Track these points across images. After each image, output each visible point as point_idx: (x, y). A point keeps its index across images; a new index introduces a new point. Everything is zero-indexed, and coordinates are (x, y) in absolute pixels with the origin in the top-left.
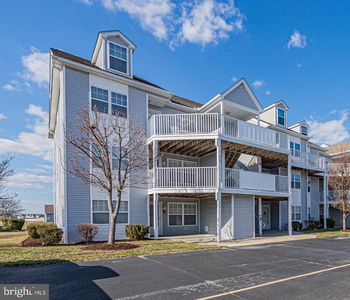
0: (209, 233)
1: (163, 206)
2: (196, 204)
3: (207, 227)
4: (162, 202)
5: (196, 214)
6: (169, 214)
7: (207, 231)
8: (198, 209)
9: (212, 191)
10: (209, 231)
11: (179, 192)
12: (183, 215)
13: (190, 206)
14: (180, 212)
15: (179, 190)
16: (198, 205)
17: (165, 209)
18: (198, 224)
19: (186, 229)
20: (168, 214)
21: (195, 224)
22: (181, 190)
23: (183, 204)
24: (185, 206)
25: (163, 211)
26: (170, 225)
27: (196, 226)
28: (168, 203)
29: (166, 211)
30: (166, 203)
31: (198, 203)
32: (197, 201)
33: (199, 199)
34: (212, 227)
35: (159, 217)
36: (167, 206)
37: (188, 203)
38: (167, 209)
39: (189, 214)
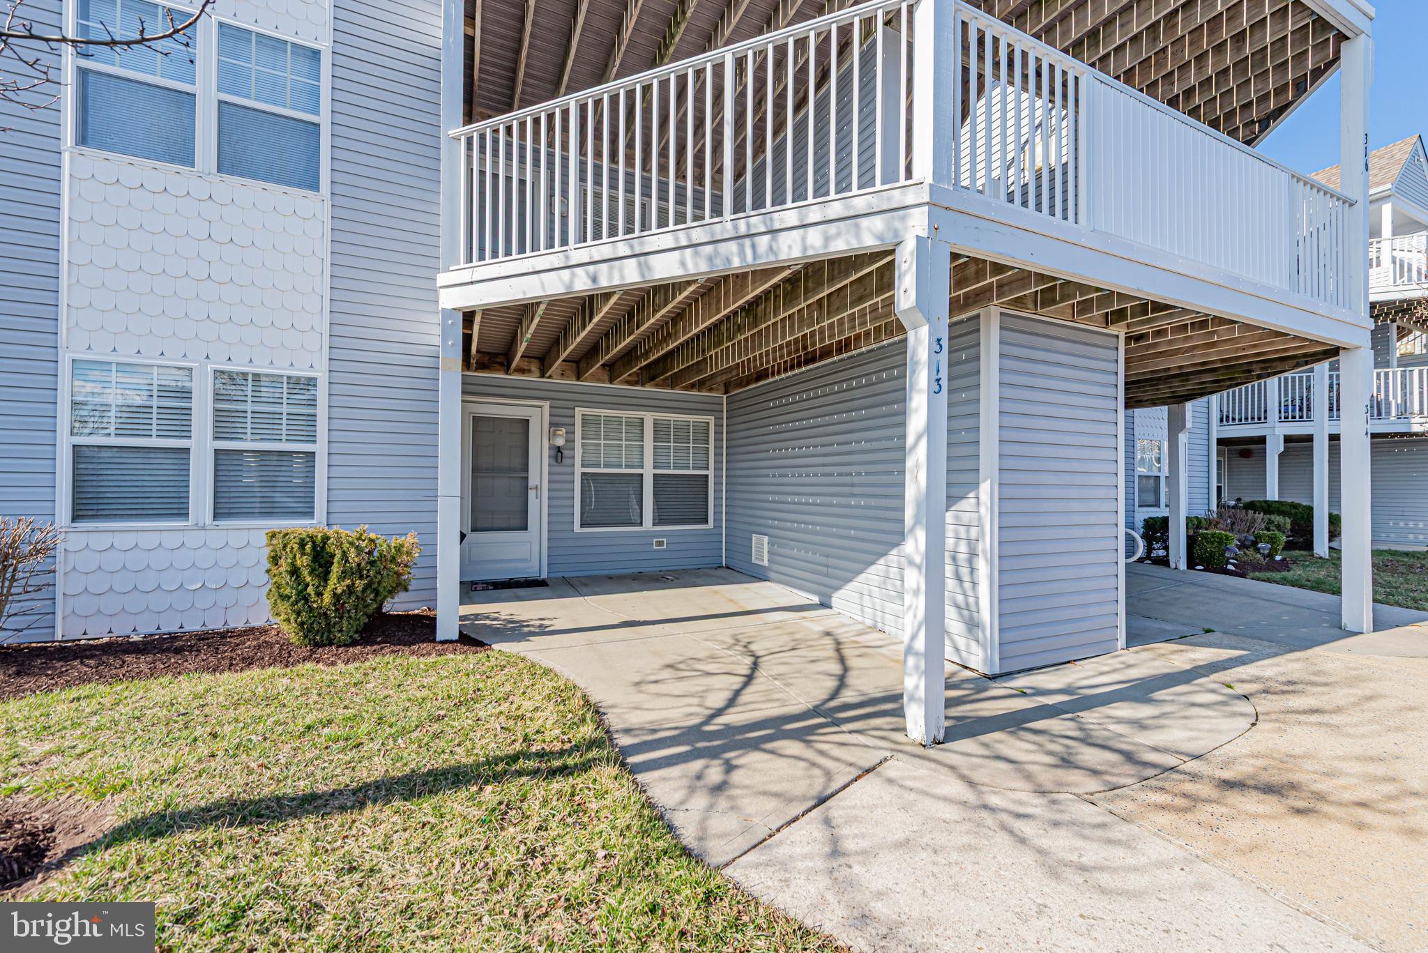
0: (772, 575)
1: (551, 424)
2: (711, 420)
3: (766, 539)
4: (546, 404)
5: (711, 473)
6: (583, 466)
7: (766, 563)
8: (718, 447)
9: (868, 237)
10: (775, 567)
11: (594, 279)
12: (648, 472)
13: (682, 433)
14: (636, 460)
15: (591, 268)
16: (718, 425)
17: (560, 442)
18: (717, 520)
19: (660, 544)
20: (578, 470)
21: (706, 521)
22: (604, 266)
23: (649, 418)
24: (661, 431)
25: (553, 452)
26: (582, 525)
27: (707, 533)
28: (579, 412)
29: (565, 453)
30: (569, 412)
31: (718, 414)
32: (717, 407)
33: (725, 396)
34: (792, 543)
35: (531, 483)
36: (571, 428)
37: (672, 417)
38: (570, 445)
39: (675, 468)
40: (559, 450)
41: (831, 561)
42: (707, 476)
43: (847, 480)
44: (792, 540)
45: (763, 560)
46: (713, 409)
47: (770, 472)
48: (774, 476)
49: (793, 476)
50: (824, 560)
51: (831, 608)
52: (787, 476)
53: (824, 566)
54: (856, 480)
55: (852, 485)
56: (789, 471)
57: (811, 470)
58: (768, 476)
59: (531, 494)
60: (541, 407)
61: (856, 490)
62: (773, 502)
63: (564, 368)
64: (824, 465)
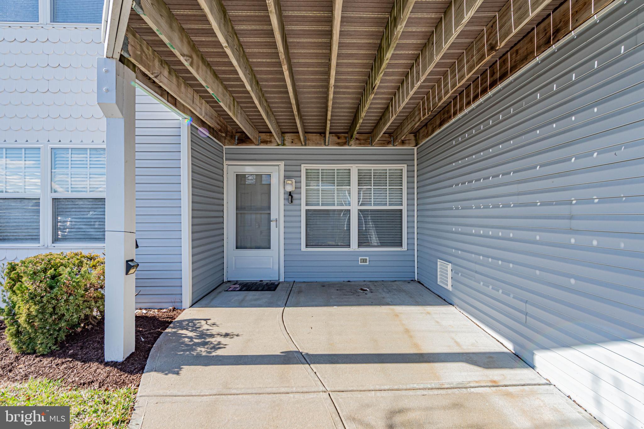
0: (455, 300)
1: (285, 177)
2: (404, 167)
3: (450, 266)
4: (282, 164)
5: (404, 208)
6: (307, 205)
7: (450, 289)
10: (459, 294)
12: (354, 209)
13: (380, 178)
14: (344, 199)
16: (410, 172)
17: (291, 188)
18: (410, 244)
19: (364, 261)
20: (304, 208)
21: (401, 245)
23: (354, 169)
24: (363, 179)
25: (287, 196)
26: (307, 246)
27: (403, 254)
28: (304, 167)
29: (295, 196)
30: (297, 168)
31: (410, 163)
32: (410, 157)
33: (416, 148)
34: (477, 275)
35: (273, 217)
36: (298, 179)
37: (372, 167)
38: (298, 190)
39: (375, 204)
40: (290, 194)
41: (530, 309)
42: (401, 210)
43: (564, 210)
44: (476, 272)
45: (447, 285)
46: (406, 159)
47: (453, 205)
48: (457, 209)
49: (478, 208)
50: (522, 305)
51: (533, 367)
52: (471, 208)
53: (521, 311)
54: (577, 209)
55: (571, 218)
56: (473, 204)
57: (499, 201)
58: (452, 209)
59: (273, 224)
60: (278, 166)
61: (575, 224)
62: (456, 233)
63: (293, 138)
64: (519, 194)
